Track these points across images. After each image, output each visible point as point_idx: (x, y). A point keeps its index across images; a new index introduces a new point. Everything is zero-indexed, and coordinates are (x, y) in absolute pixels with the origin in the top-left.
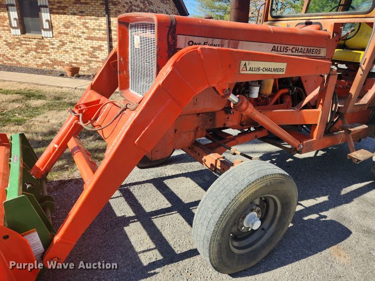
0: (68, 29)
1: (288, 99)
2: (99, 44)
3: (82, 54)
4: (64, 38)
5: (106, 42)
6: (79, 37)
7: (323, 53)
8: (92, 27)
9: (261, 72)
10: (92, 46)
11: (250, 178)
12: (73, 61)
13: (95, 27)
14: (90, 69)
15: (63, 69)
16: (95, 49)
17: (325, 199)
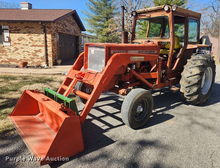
0: (20, 41)
1: (146, 70)
2: (39, 49)
3: (28, 55)
4: (17, 46)
5: (44, 48)
6: (27, 45)
7: (156, 52)
8: (35, 40)
9: (136, 60)
10: (35, 50)
11: (138, 92)
12: (23, 59)
13: (37, 40)
14: (33, 63)
15: (16, 63)
16: (36, 51)
17: (165, 108)
